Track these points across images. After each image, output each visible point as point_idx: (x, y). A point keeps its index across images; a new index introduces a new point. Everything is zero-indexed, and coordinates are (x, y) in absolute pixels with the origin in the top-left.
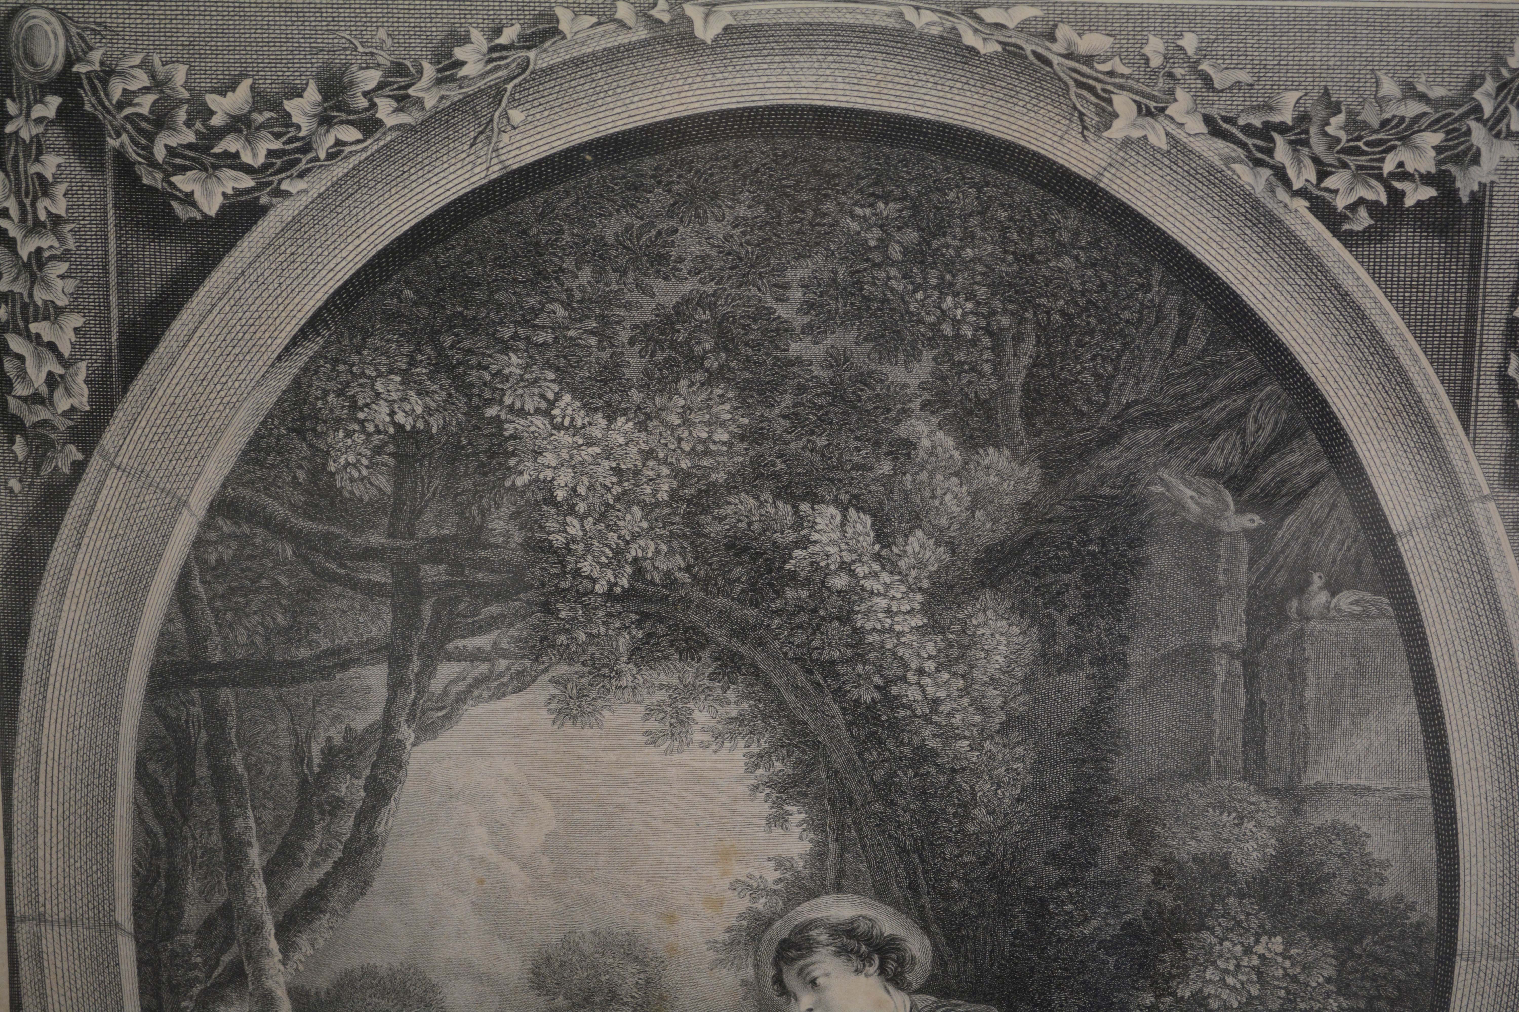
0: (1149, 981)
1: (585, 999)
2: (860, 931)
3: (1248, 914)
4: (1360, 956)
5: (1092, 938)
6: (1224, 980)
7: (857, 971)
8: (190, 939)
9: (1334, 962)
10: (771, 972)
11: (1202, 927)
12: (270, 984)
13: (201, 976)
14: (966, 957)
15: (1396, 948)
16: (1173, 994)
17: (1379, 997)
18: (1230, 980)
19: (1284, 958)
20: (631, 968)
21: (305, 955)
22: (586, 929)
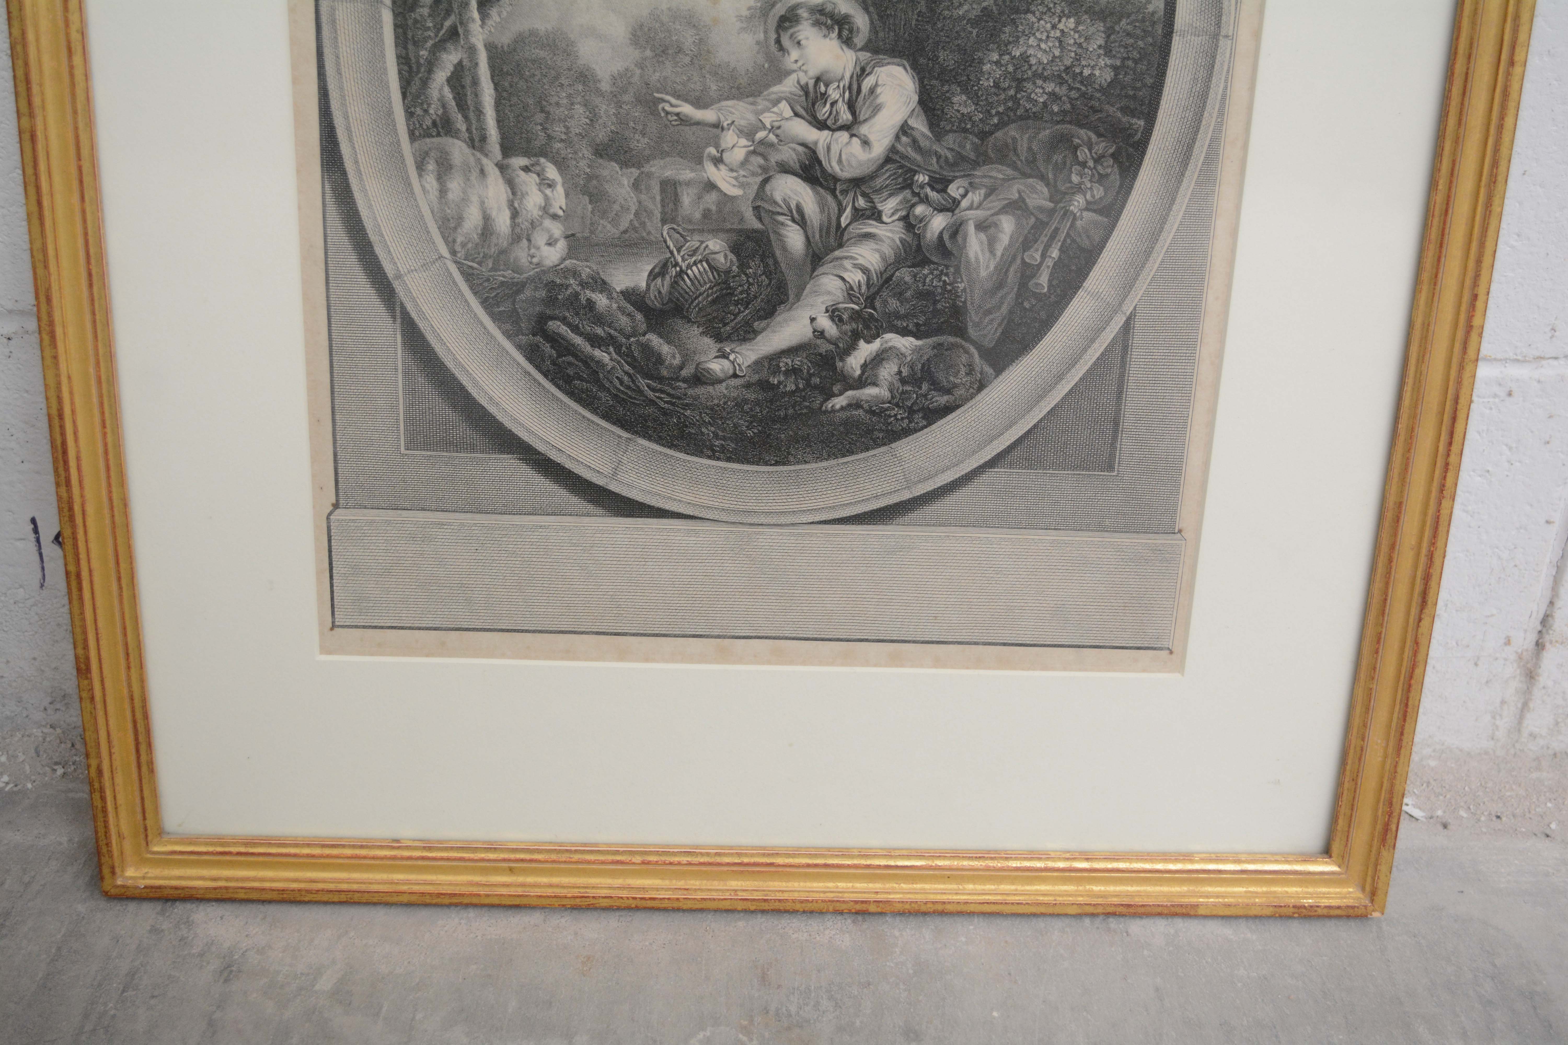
0: (996, 45)
1: (663, 51)
2: (827, 10)
3: (1055, 4)
4: (1119, 32)
5: (963, 17)
6: (1039, 45)
7: (825, 36)
8: (425, 11)
9: (1103, 35)
10: (773, 36)
11: (1028, 11)
12: (473, 40)
13: (432, 35)
14: (889, 29)
15: (1139, 27)
16: (1010, 54)
17: (1128, 58)
18: (1043, 46)
19: (1075, 32)
20: (692, 32)
21: (495, 22)
22: (664, 7)
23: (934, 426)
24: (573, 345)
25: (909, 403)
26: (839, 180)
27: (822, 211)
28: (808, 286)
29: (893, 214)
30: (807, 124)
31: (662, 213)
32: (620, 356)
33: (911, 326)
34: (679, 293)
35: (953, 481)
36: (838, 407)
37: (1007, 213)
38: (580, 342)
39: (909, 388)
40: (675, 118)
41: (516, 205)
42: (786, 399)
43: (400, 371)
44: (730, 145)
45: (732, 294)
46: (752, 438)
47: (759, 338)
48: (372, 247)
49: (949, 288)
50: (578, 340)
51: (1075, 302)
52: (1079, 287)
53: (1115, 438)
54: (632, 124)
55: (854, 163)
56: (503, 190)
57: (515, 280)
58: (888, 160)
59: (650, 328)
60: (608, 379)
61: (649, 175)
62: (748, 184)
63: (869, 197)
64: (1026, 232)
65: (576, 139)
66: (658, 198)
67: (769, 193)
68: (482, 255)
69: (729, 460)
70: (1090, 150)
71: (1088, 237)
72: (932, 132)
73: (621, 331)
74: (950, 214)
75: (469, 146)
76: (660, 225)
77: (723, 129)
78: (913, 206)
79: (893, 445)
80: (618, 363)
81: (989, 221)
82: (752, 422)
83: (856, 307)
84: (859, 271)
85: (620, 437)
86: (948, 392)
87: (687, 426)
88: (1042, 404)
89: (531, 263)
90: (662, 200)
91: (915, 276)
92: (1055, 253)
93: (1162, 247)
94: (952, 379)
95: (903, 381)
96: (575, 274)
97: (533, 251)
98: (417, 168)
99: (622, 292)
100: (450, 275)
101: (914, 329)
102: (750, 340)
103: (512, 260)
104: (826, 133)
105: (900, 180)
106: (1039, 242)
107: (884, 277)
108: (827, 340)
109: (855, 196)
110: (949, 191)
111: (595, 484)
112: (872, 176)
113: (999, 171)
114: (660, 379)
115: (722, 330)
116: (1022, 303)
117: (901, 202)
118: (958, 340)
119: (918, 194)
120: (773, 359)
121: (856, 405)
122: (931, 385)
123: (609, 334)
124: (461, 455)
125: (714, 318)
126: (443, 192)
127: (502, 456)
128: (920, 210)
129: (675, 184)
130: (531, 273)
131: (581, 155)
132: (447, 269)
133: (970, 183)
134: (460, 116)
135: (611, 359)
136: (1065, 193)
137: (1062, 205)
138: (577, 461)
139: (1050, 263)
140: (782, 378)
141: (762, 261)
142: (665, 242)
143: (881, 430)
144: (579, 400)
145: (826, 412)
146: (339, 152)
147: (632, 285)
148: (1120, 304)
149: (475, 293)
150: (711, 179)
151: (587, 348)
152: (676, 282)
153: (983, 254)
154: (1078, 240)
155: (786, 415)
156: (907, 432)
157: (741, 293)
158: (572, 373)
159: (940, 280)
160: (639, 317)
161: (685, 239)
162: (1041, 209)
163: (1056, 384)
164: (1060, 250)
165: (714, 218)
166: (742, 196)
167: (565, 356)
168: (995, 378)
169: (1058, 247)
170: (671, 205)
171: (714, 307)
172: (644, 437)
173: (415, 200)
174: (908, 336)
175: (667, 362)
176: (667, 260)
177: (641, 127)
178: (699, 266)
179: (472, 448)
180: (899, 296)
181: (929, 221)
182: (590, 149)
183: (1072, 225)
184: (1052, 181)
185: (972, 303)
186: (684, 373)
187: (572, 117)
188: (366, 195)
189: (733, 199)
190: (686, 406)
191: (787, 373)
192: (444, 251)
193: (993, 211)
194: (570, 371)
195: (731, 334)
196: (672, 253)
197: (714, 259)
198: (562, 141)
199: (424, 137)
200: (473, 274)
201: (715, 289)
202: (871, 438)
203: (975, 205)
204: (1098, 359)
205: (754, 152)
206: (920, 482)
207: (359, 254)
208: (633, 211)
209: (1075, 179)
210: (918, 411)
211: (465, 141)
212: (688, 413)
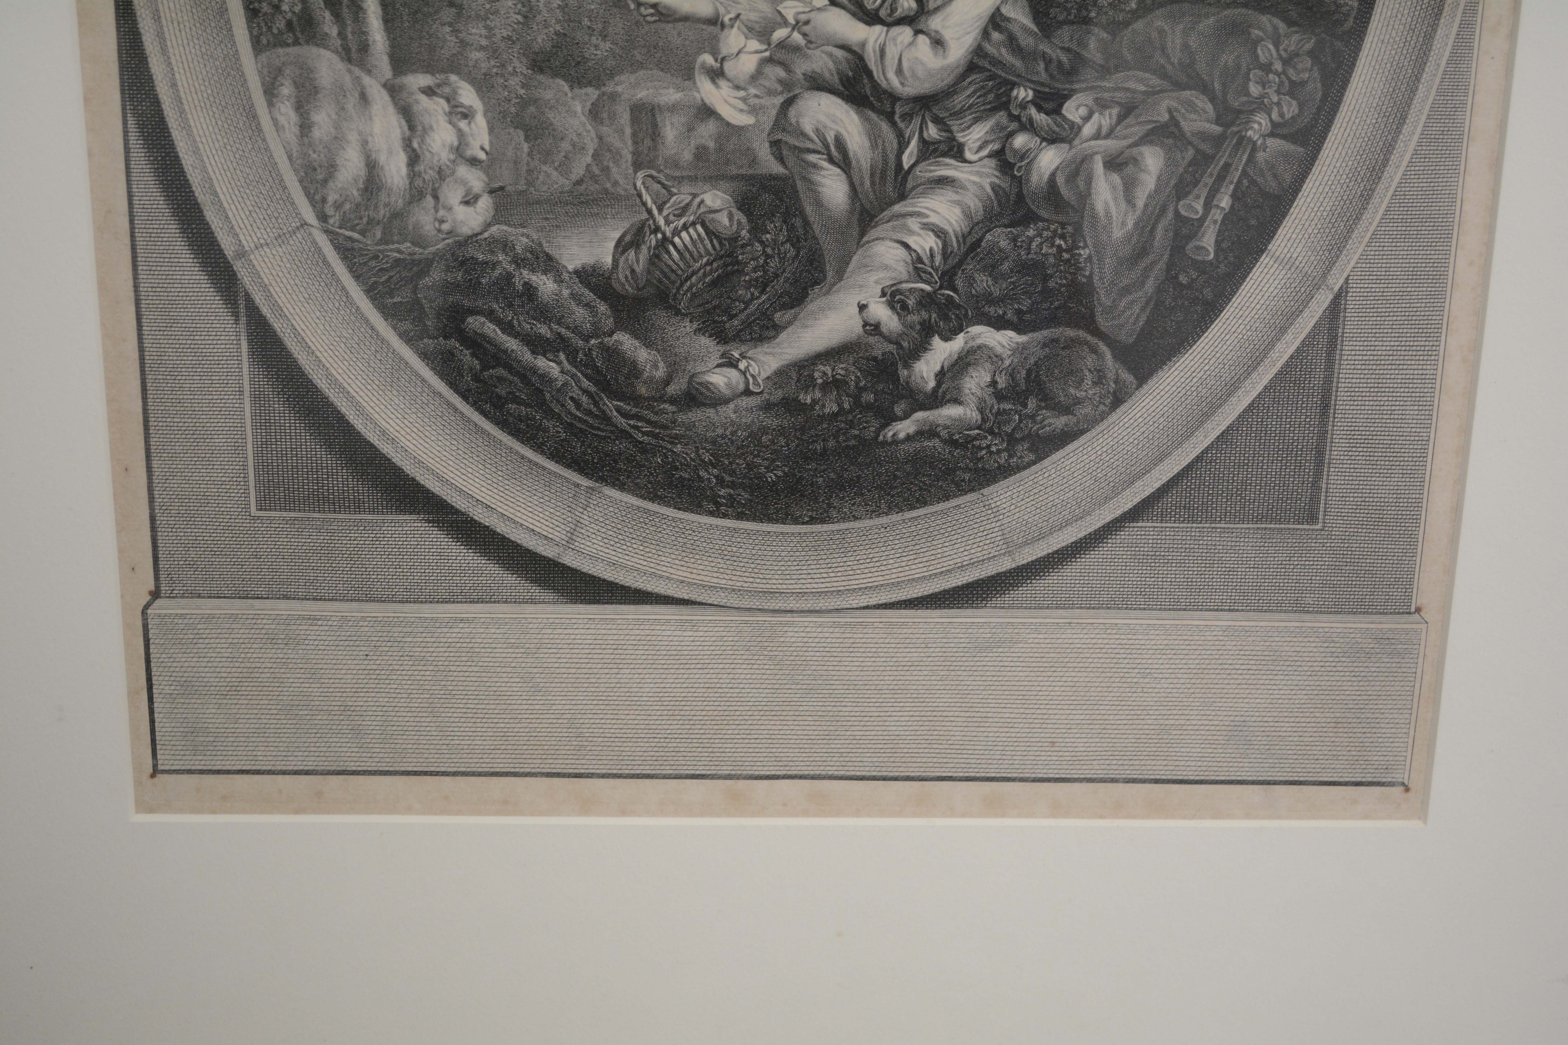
23: (1046, 462)
24: (505, 351)
25: (1008, 429)
26: (899, 99)
27: (874, 146)
28: (855, 258)
29: (980, 148)
30: (848, 16)
31: (634, 154)
32: (576, 367)
33: (1010, 315)
34: (662, 272)
35: (1075, 542)
36: (902, 435)
37: (1151, 143)
38: (514, 347)
39: (1007, 406)
40: (652, 11)
41: (415, 145)
42: (825, 426)
43: (247, 394)
44: (736, 51)
45: (740, 272)
46: (774, 483)
47: (783, 336)
48: (201, 211)
49: (1066, 256)
50: (512, 344)
51: (1257, 273)
52: (1263, 251)
53: (1318, 474)
54: (586, 22)
55: (920, 73)
56: (395, 123)
57: (417, 257)
58: (971, 68)
59: (620, 325)
60: (558, 401)
61: (614, 97)
62: (762, 107)
63: (945, 124)
64: (1181, 170)
65: (502, 45)
66: (628, 131)
67: (793, 120)
68: (365, 220)
69: (740, 516)
70: (1277, 47)
71: (1275, 176)
72: (1037, 24)
73: (576, 330)
74: (1065, 146)
75: (342, 59)
76: (631, 171)
77: (723, 26)
78: (1011, 135)
79: (985, 491)
80: (573, 376)
81: (1125, 155)
82: (774, 461)
83: (927, 288)
84: (931, 233)
85: (578, 486)
86: (1067, 410)
87: (676, 469)
88: (1208, 425)
89: (439, 231)
90: (634, 135)
91: (1014, 240)
92: (1225, 202)
93: (1387, 189)
94: (1072, 391)
95: (1000, 396)
96: (506, 245)
97: (441, 213)
98: (265, 92)
99: (576, 272)
100: (319, 250)
101: (1015, 319)
102: (770, 339)
103: (411, 227)
104: (878, 29)
105: (991, 97)
106: (1201, 184)
107: (969, 241)
108: (884, 337)
109: (923, 122)
110: (1064, 112)
111: (541, 556)
112: (949, 92)
113: (1141, 81)
114: (636, 399)
115: (727, 325)
116: (1176, 277)
117: (992, 130)
118: (1082, 334)
119: (1017, 118)
120: (804, 367)
121: (929, 432)
122: (1041, 400)
123: (559, 334)
124: (341, 516)
125: (715, 308)
126: (305, 127)
127: (401, 517)
128: (1020, 141)
129: (653, 108)
130: (440, 246)
131: (510, 69)
132: (314, 242)
133: (1096, 100)
134: (327, 14)
135: (562, 372)
136: (1240, 112)
137: (1235, 129)
138: (515, 522)
139: (1217, 215)
140: (818, 394)
141: (785, 222)
142: (640, 196)
143: (967, 469)
144: (515, 433)
145: (885, 443)
146: (148, 69)
147: (591, 261)
148: (1324, 276)
149: (357, 277)
150: (707, 101)
151: (526, 355)
152: (657, 256)
153: (1117, 205)
154: (1260, 180)
155: (825, 449)
156: (1006, 471)
157: (755, 270)
158: (503, 393)
159: (1053, 245)
160: (603, 308)
161: (669, 191)
162: (1203, 136)
163: (1229, 395)
164: (1234, 196)
165: (712, 158)
166: (754, 126)
167: (493, 368)
168: (1137, 389)
169: (1230, 192)
170: (648, 142)
171: (715, 292)
172: (613, 485)
173: (264, 140)
174: (1005, 329)
175: (646, 375)
176: (643, 224)
177: (600, 26)
178: (691, 230)
179: (358, 507)
180: (992, 269)
181: (1035, 157)
182: (524, 60)
183: (1251, 159)
184: (1219, 93)
185: (1101, 278)
186: (672, 389)
187: (497, 12)
188: (190, 134)
189: (740, 130)
190: (675, 439)
191: (825, 387)
192: (309, 216)
193: (1130, 141)
194: (501, 391)
195: (741, 331)
196: (649, 212)
197: (713, 220)
198: (482, 48)
199: (275, 46)
200: (353, 249)
201: (715, 265)
202: (953, 481)
203: (1104, 131)
204: (1292, 357)
205: (770, 60)
206: (1026, 543)
207: (181, 222)
208: (591, 152)
209: (1255, 90)
210: (1023, 439)
211: (336, 52)
212: (678, 448)
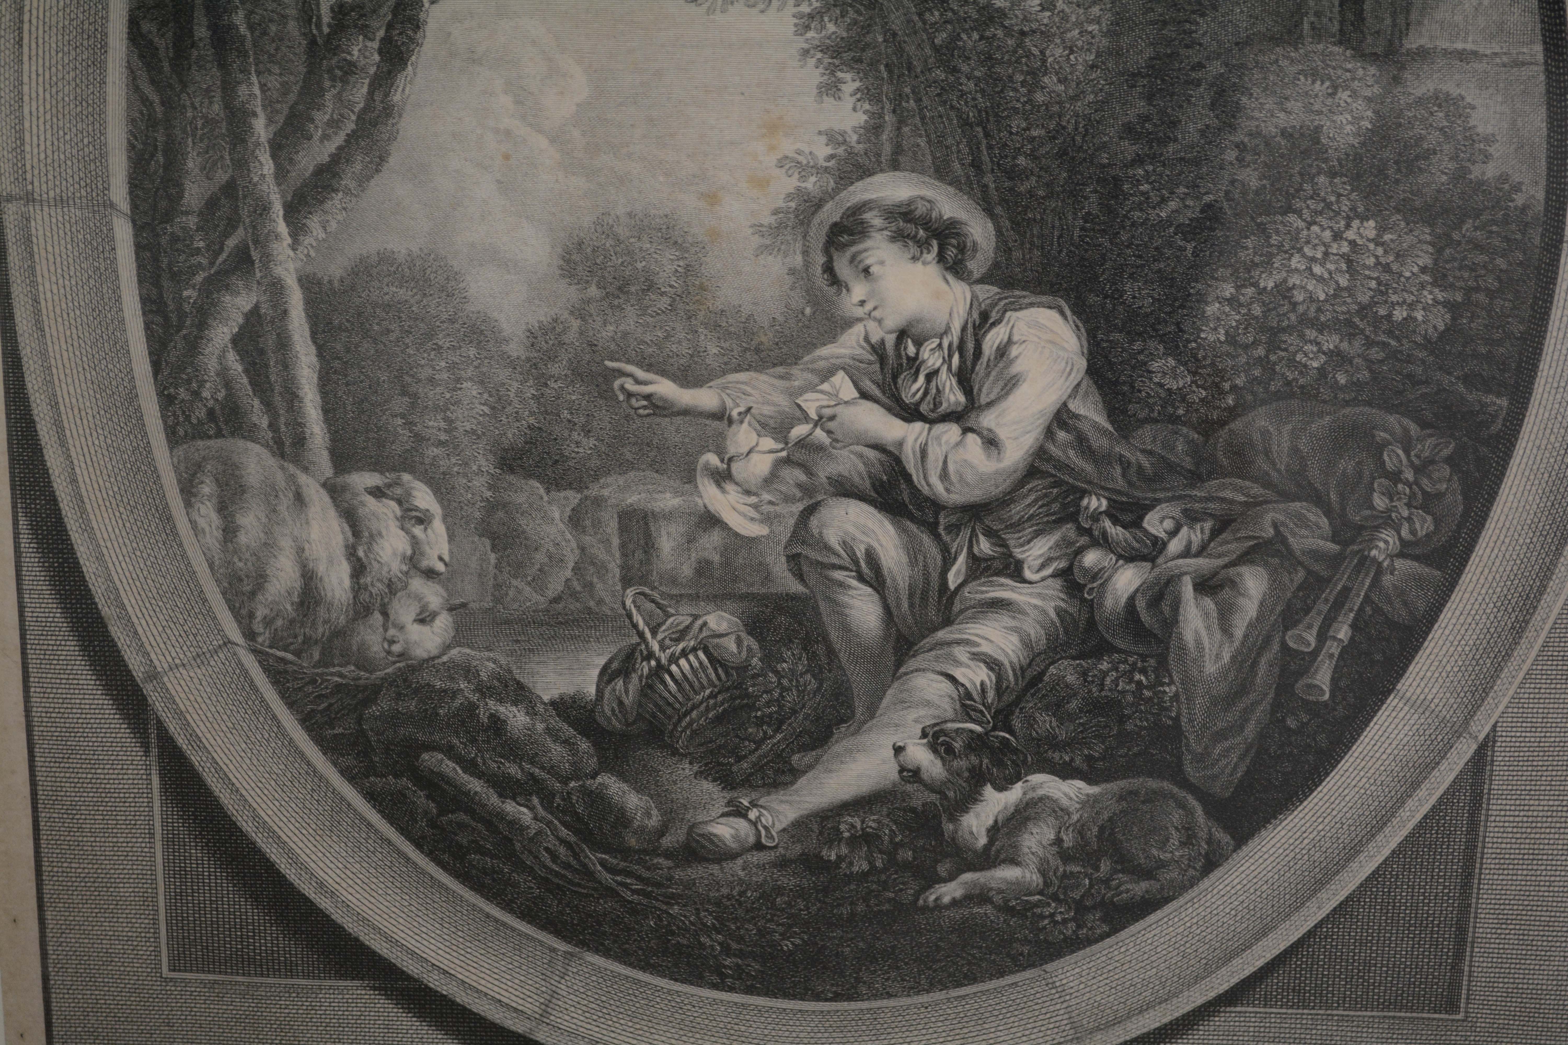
0: (1230, 271)
1: (620, 289)
2: (918, 213)
3: (1339, 195)
4: (1459, 243)
5: (1169, 222)
6: (1310, 269)
7: (914, 259)
8: (192, 221)
9: (1430, 249)
10: (820, 259)
11: (1288, 209)
12: (279, 271)
13: (205, 262)
14: (1032, 243)
15: (1498, 234)
16: (1255, 285)
17: (1477, 289)
18: (1317, 270)
19: (1377, 245)
20: (670, 254)
21: (317, 239)
22: (621, 211)
23: (1123, 934)
24: (467, 794)
25: (1076, 895)
26: (944, 508)
27: (913, 561)
28: (890, 692)
29: (1043, 566)
30: (882, 411)
31: (622, 568)
32: (552, 813)
33: (1078, 761)
34: (656, 705)
35: (1159, 1029)
36: (946, 900)
37: (1252, 562)
38: (478, 789)
39: (1075, 868)
40: (645, 403)
41: (361, 553)
42: (853, 887)
43: (158, 837)
44: (745, 450)
45: (752, 707)
46: (791, 953)
47: (802, 781)
48: (105, 626)
49: (1147, 693)
50: (476, 785)
51: (1382, 716)
52: (1390, 692)
53: (1459, 955)
54: (565, 414)
55: (970, 477)
56: (337, 528)
57: (362, 682)
58: (1031, 472)
59: (605, 766)
60: (530, 852)
61: (598, 502)
62: (778, 516)
63: (999, 537)
64: (1289, 595)
65: (466, 440)
66: (616, 542)
67: (815, 532)
68: (300, 639)
69: (750, 990)
70: (1407, 452)
71: (1405, 603)
72: (1112, 423)
73: (552, 770)
74: (1148, 565)
75: (274, 454)
76: (619, 587)
77: (730, 422)
78: (1080, 551)
79: (1049, 967)
80: (549, 824)
81: (1220, 577)
82: (790, 926)
83: (978, 728)
84: (982, 665)
85: (554, 950)
86: (1148, 874)
87: (673, 933)
88: (1323, 895)
89: (389, 653)
90: (623, 546)
91: (1084, 674)
92: (1343, 633)
93: (1544, 621)
94: (1155, 852)
95: (1065, 856)
96: (468, 671)
97: (392, 632)
98: (182, 491)
99: (553, 703)
100: (245, 673)
101: (1085, 767)
102: (786, 785)
103: (355, 648)
104: (918, 426)
105: (1055, 507)
106: (1313, 613)
107: (1029, 674)
108: (925, 785)
109: (973, 535)
110: (1145, 525)
111: (509, 1031)
112: (1005, 500)
113: (1240, 490)
114: (625, 852)
115: (735, 768)
116: (1284, 720)
117: (1057, 545)
118: (1166, 785)
119: (1088, 532)
120: (827, 818)
121: (979, 896)
122: (1116, 862)
123: (532, 774)
124: (270, 980)
125: (720, 747)
126: (229, 531)
127: (341, 983)
128: (1091, 558)
129: (645, 517)
130: (389, 670)
131: (475, 468)
132: (240, 664)
133: (1185, 512)
134: (256, 402)
135: (535, 818)
136: (1362, 528)
137: (1356, 548)
138: (478, 991)
139: (1334, 649)
140: (844, 850)
141: (805, 649)
142: (630, 616)
143: (1026, 941)
144: (478, 888)
145: (925, 908)
146: (43, 462)
147: (571, 690)
148: (1466, 722)
149: (291, 705)
150: (711, 508)
151: (492, 799)
152: (650, 687)
153: (1210, 635)
154: (1387, 608)
155: (853, 914)
156: (1074, 944)
157: (768, 704)
158: (465, 842)
159: (1131, 680)
160: (584, 745)
161: (664, 611)
162: (1316, 555)
163: (1348, 860)
164: (1354, 626)
165: (717, 574)
166: (767, 537)
167: (453, 812)
168: (1234, 851)
169: (1350, 622)
170: (639, 555)
171: (720, 729)
172: (597, 951)
173: (181, 545)
174: (1073, 778)
175: (636, 824)
176: (633, 649)
177: (583, 419)
178: (691, 657)
179: (290, 971)
180: (1057, 708)
181: (1110, 578)
182: (491, 457)
183: (1376, 582)
184: (1336, 506)
185: (1191, 721)
186: (667, 841)
187: (457, 403)
188: (92, 537)
189: (751, 541)
190: (671, 899)
191: (853, 842)
192: (234, 633)
193: (1227, 560)
194: (463, 839)
195: (751, 774)
196: (641, 635)
197: (717, 646)
198: (441, 444)
199: (194, 438)
200: (286, 672)
201: (720, 698)
202: (1008, 955)
203: (1194, 548)
204: (1426, 817)
205: (787, 461)
206: (1098, 1029)
207: (81, 638)
208: (571, 565)
209: (1380, 502)
210: (1094, 907)
211: (267, 446)
212: (675, 910)
